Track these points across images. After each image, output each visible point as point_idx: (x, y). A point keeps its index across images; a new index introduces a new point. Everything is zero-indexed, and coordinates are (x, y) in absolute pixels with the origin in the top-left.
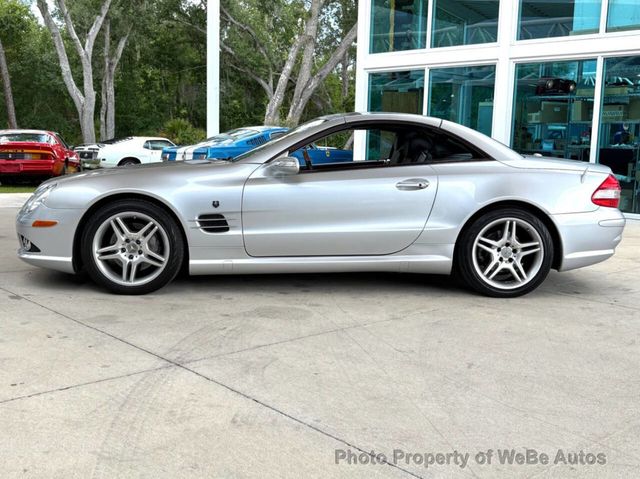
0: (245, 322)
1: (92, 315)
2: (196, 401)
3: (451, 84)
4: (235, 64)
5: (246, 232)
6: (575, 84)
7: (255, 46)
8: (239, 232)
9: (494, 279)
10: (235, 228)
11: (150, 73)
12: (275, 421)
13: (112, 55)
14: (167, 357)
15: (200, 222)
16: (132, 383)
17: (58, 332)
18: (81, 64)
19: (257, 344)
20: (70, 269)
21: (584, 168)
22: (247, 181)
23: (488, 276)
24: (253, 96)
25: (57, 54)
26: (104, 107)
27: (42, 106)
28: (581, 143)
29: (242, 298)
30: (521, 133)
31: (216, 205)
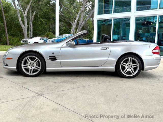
0: (59, 84)
1: (21, 82)
2: (44, 104)
3: (120, 23)
4: (64, 18)
5: (61, 61)
6: (152, 23)
7: (69, 13)
8: (59, 61)
9: (126, 73)
10: (58, 59)
11: (42, 20)
12: (63, 110)
13: (32, 15)
14: (38, 93)
15: (49, 58)
16: (28, 100)
17: (11, 87)
18: (24, 18)
19: (62, 90)
20: (16, 70)
21: (150, 44)
22: (62, 47)
23: (124, 73)
24: (69, 26)
25: (18, 15)
26: (30, 29)
27: (14, 29)
28: (153, 38)
29: (60, 78)
30: (137, 35)
31: (53, 53)
